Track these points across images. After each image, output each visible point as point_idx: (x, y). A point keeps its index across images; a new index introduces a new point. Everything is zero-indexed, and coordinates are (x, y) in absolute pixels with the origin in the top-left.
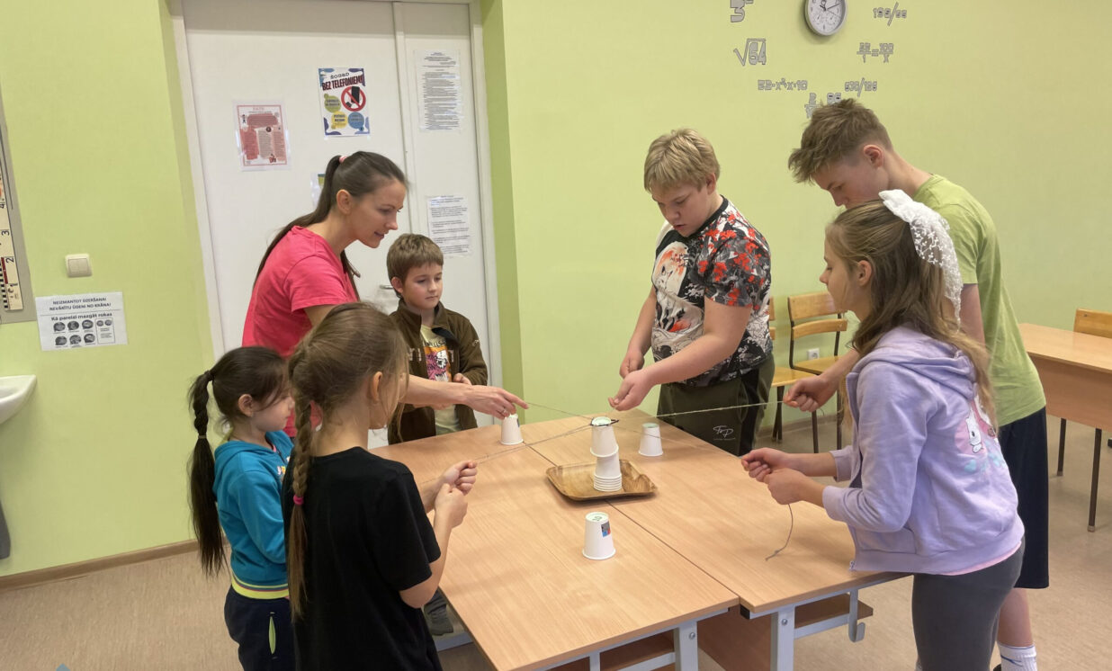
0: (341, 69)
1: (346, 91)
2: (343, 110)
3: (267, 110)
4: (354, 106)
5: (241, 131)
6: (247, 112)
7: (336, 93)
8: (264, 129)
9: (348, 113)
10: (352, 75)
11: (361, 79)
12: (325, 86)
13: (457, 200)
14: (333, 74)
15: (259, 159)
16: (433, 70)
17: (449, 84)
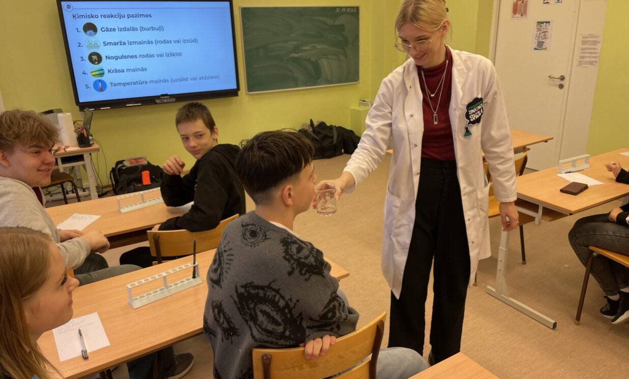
5: (513, 3)
8: (521, 2)
13: (596, 37)
15: (517, 15)
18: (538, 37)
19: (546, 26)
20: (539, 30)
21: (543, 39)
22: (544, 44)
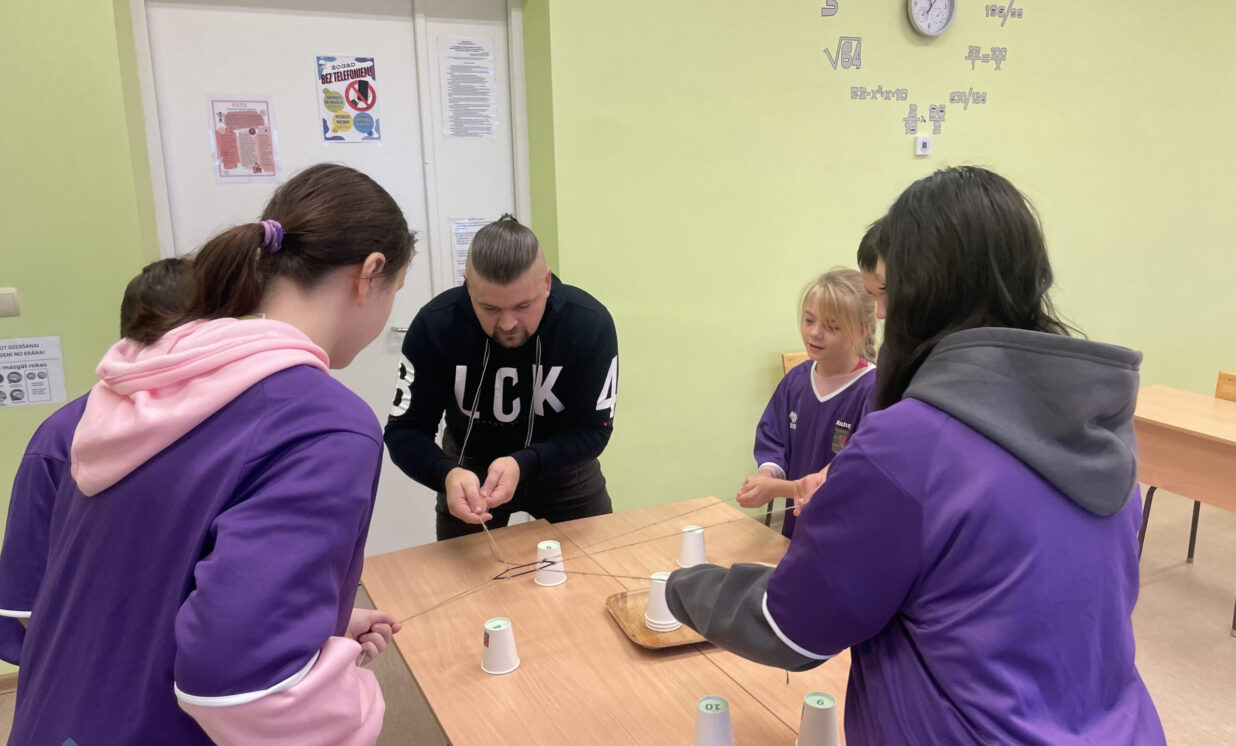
0: (346, 56)
1: (351, 85)
2: (348, 109)
3: (250, 106)
4: (362, 105)
5: (217, 133)
6: (225, 109)
7: (339, 87)
8: (246, 130)
9: (353, 113)
10: (359, 65)
11: (370, 71)
12: (325, 79)
14: (335, 63)
15: (240, 169)
16: (460, 63)
17: (481, 80)
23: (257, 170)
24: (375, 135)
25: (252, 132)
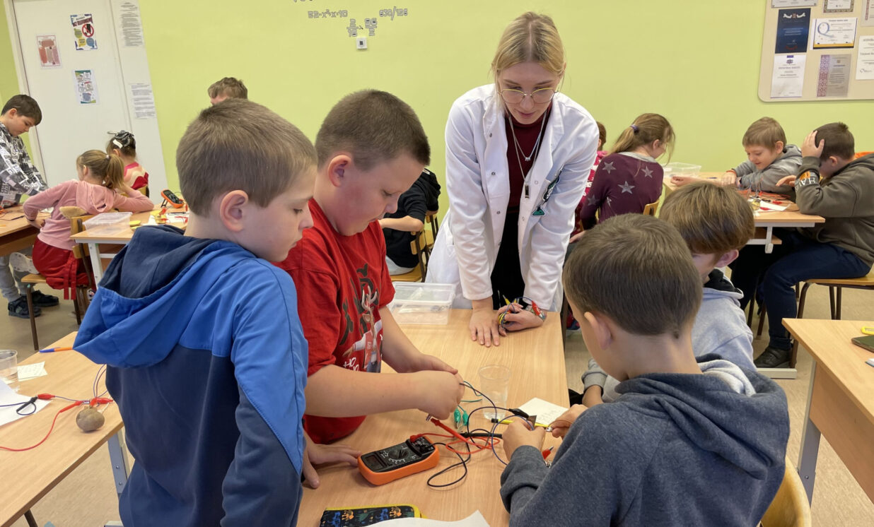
0: (81, 15)
1: (84, 26)
2: (84, 37)
3: (49, 38)
4: (89, 34)
5: (39, 50)
6: (41, 39)
7: (79, 27)
8: (48, 48)
9: (86, 38)
10: (86, 18)
11: (90, 20)
12: (74, 25)
13: (146, 86)
14: (78, 17)
15: (48, 63)
16: (126, 13)
17: (135, 20)
18: (83, 89)
19: (87, 76)
20: (80, 80)
21: (87, 90)
22: (91, 97)
23: (54, 63)
24: (95, 47)
25: (51, 48)
